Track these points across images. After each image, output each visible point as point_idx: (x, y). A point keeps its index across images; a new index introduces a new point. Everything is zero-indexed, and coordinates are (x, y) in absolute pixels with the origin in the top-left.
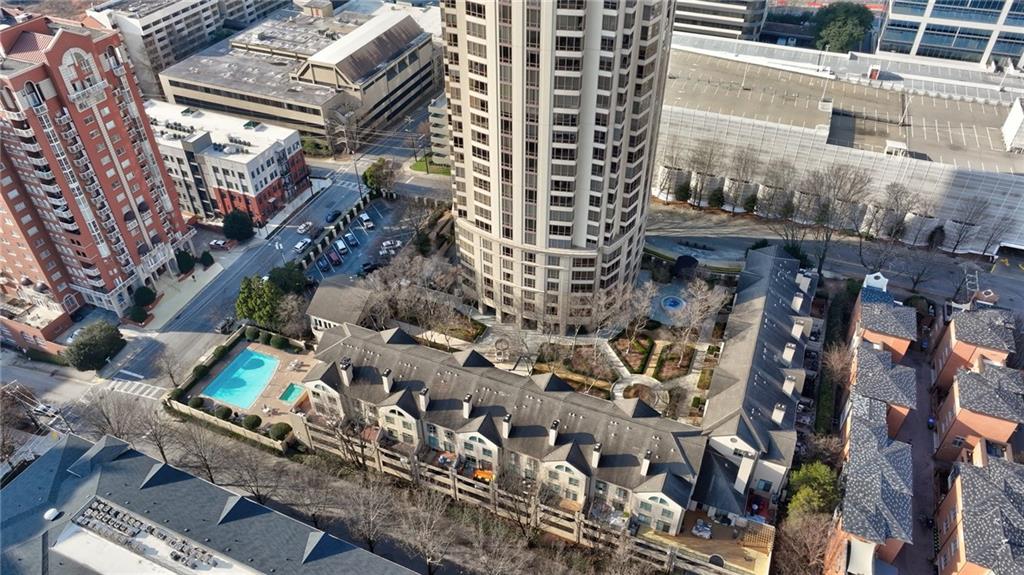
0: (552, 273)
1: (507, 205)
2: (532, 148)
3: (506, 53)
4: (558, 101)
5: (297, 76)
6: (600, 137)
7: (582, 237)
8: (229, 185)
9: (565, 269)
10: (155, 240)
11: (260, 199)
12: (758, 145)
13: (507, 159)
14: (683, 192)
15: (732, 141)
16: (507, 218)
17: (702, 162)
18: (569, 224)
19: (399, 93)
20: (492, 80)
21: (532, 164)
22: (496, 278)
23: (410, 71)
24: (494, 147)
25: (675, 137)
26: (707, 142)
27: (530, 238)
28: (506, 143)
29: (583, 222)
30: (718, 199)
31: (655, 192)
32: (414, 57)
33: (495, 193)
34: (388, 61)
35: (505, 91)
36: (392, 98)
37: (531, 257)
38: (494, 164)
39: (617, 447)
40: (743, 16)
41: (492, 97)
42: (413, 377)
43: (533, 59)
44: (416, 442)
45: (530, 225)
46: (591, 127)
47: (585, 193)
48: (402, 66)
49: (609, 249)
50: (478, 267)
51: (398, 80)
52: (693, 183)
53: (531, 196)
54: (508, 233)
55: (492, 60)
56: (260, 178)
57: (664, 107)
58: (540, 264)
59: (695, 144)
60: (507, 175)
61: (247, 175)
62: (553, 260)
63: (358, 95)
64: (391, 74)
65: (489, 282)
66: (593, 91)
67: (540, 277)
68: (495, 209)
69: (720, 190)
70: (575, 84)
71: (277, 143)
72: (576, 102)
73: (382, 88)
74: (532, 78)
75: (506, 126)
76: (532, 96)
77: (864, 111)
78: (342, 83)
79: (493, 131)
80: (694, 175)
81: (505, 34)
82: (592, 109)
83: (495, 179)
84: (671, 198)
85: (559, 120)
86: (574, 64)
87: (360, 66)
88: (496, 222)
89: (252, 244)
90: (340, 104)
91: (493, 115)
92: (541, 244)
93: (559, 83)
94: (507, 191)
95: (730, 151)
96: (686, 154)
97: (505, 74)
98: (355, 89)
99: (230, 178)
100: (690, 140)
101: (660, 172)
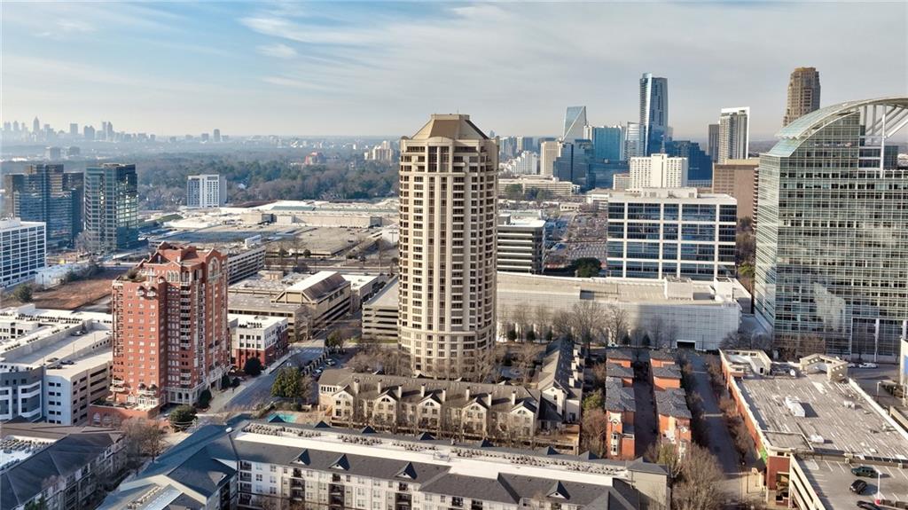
0: (454, 346)
1: (430, 312)
2: (442, 281)
3: (431, 241)
4: (454, 259)
5: (275, 300)
6: (473, 274)
7: (467, 324)
8: (248, 345)
9: (460, 341)
10: (217, 364)
11: (267, 352)
12: (547, 304)
13: (431, 288)
14: (512, 335)
15: (534, 304)
16: (430, 319)
17: (520, 317)
18: (461, 317)
19: (334, 310)
20: (424, 253)
21: (442, 289)
22: (423, 355)
23: (340, 299)
24: (424, 284)
25: (504, 305)
26: (520, 306)
27: (442, 328)
28: (431, 280)
29: (468, 317)
30: (531, 336)
31: (497, 337)
32: (342, 292)
33: (424, 307)
34: (330, 291)
35: (431, 257)
36: (331, 312)
37: (442, 338)
38: (424, 292)
39: (499, 396)
40: (531, 265)
41: (424, 261)
42: (392, 385)
43: (443, 242)
44: (395, 418)
45: (442, 320)
46: (469, 270)
47: (468, 301)
48: (336, 295)
49: (481, 331)
50: (413, 352)
51: (334, 303)
52: (517, 330)
53: (442, 304)
54: (430, 327)
55: (425, 246)
56: (268, 340)
57: (498, 290)
58: (447, 341)
59: (514, 309)
60: (430, 296)
61: (263, 338)
62: (454, 338)
63: (314, 307)
64: (331, 298)
65: (419, 360)
66: (469, 254)
67: (447, 350)
68: (424, 316)
69: (532, 332)
70: (461, 251)
71: (278, 323)
72: (461, 259)
73: (326, 305)
74: (443, 250)
75: (431, 273)
76: (443, 257)
77: (598, 290)
78: (305, 301)
79: (424, 277)
80: (516, 325)
81: (431, 233)
82: (469, 262)
83: (424, 300)
84: (506, 340)
85: (455, 267)
86: (460, 243)
87: (314, 292)
88: (424, 323)
89: (260, 377)
90: (304, 311)
91: (424, 269)
92: (447, 330)
93: (454, 251)
94: (430, 304)
95: (533, 310)
96: (511, 314)
97: (431, 250)
98: (313, 304)
99: (250, 341)
100: (512, 306)
101: (499, 326)
